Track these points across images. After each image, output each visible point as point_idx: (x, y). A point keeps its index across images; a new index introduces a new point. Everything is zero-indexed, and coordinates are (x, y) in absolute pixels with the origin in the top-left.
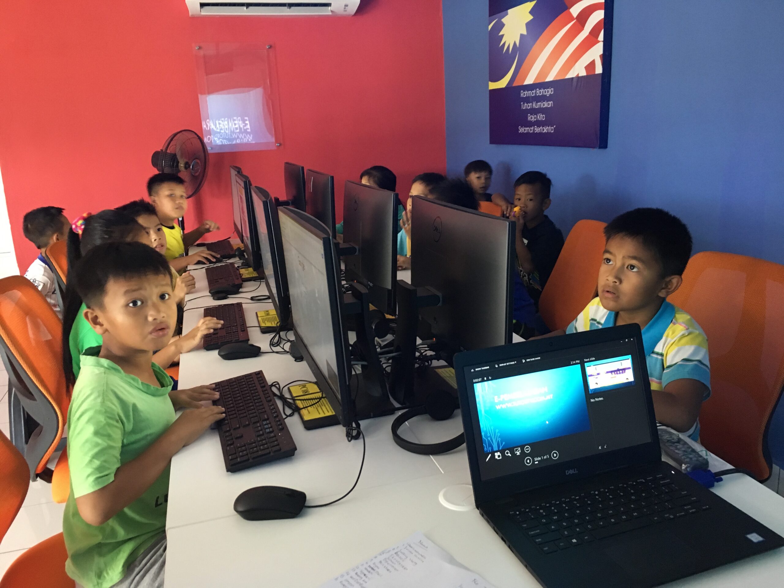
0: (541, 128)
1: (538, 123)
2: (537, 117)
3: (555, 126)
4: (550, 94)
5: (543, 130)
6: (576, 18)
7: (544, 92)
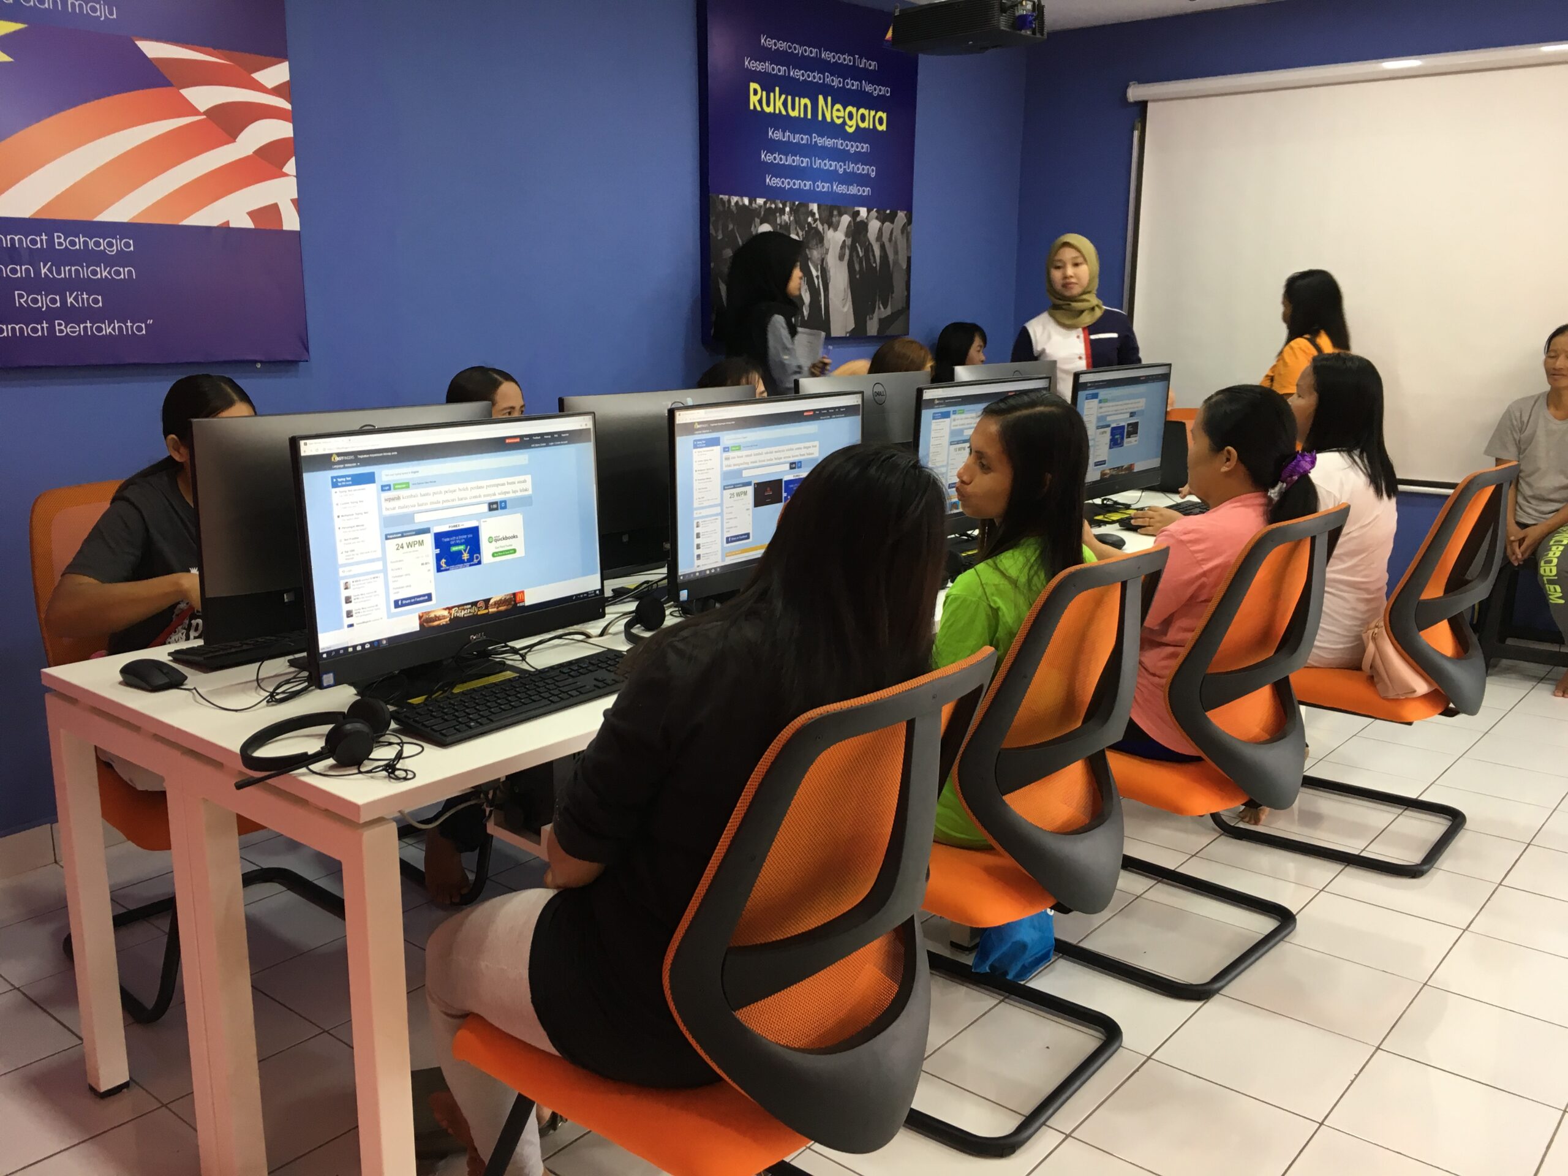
0: (89, 325)
1: (71, 315)
2: (64, 301)
3: (150, 322)
4: (120, 252)
5: (99, 329)
6: (206, 113)
7: (91, 245)
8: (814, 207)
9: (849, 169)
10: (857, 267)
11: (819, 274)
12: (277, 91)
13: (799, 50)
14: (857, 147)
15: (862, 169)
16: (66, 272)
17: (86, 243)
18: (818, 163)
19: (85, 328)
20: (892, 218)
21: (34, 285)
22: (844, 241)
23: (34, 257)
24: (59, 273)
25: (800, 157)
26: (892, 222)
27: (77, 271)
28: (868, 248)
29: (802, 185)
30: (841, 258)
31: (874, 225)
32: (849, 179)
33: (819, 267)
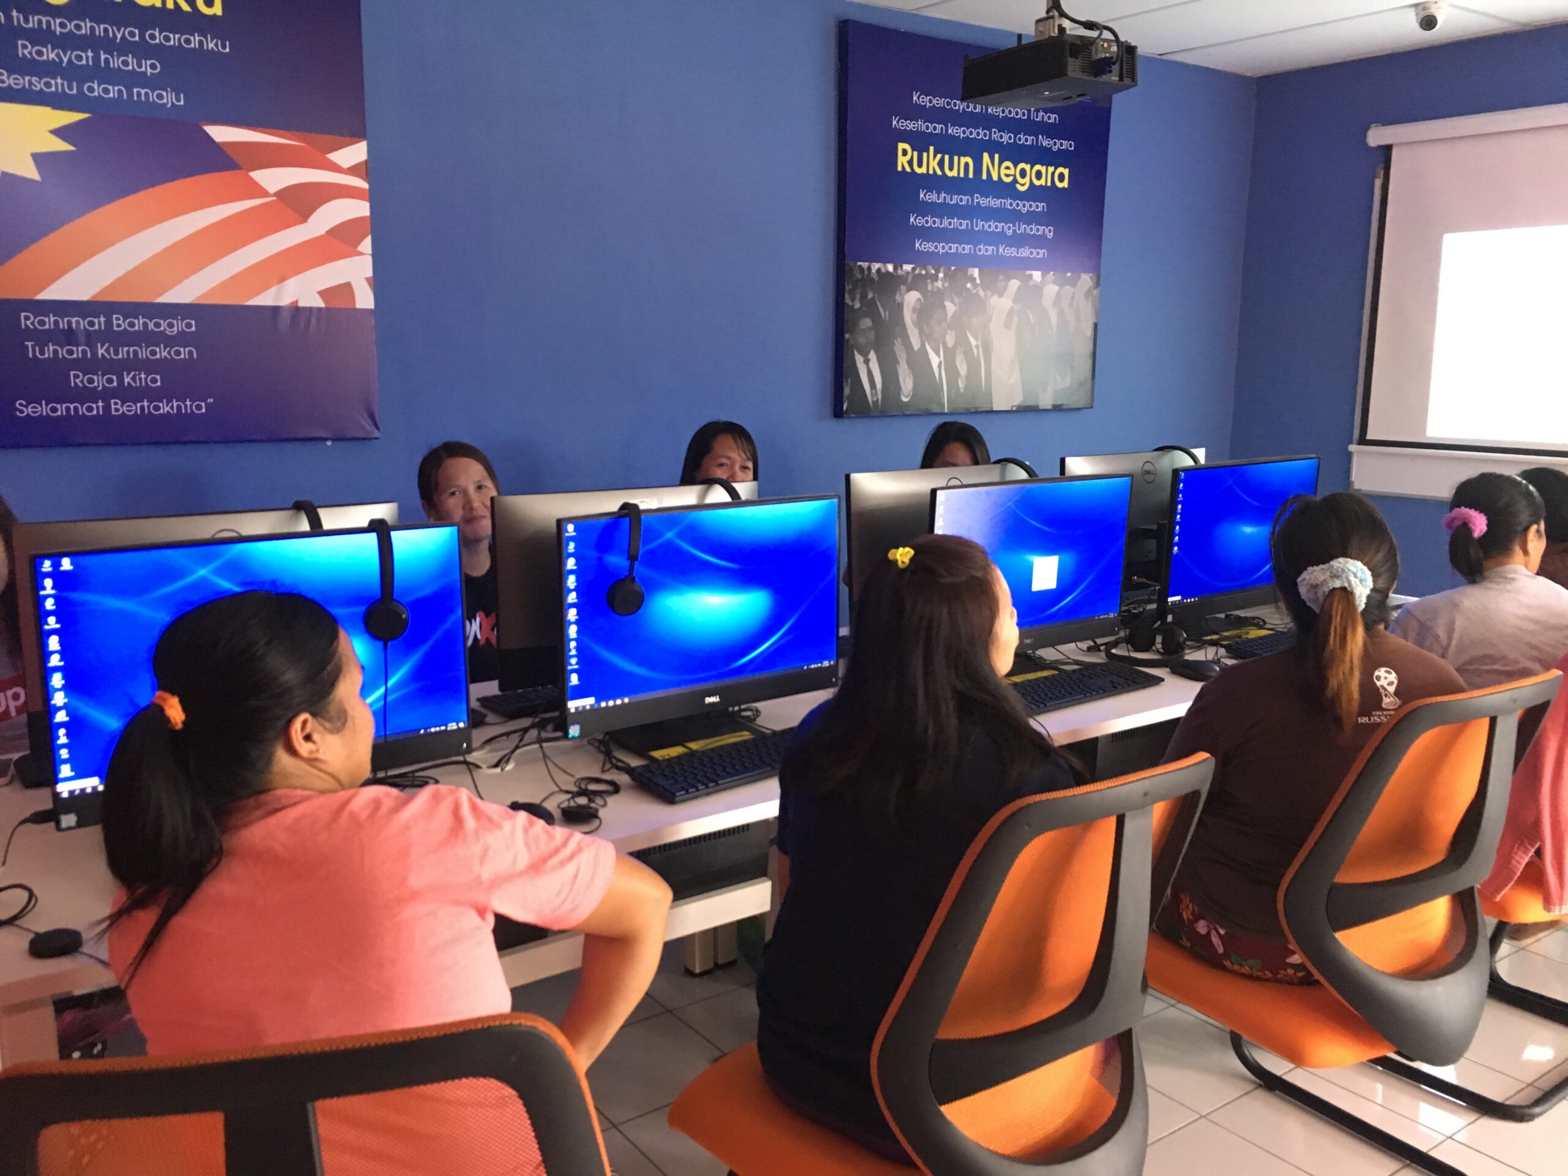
0: (146, 404)
1: (128, 394)
2: (121, 380)
3: (210, 400)
4: (181, 333)
5: (157, 408)
6: (277, 194)
7: (151, 326)
9: (1019, 230)
10: (1028, 336)
11: (979, 343)
12: (353, 171)
13: (960, 106)
14: (1031, 206)
15: (1036, 230)
16: (124, 352)
17: (146, 325)
18: (980, 225)
19: (142, 408)
20: (1073, 282)
21: (89, 366)
22: (1012, 308)
23: (90, 338)
24: (116, 353)
25: (958, 220)
26: (1074, 285)
27: (135, 352)
28: (1042, 314)
29: (960, 249)
32: (1019, 241)
33: (980, 336)
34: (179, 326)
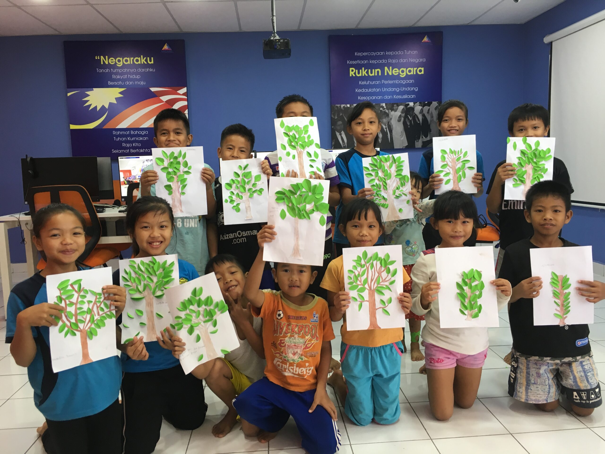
0: (137, 150)
2: (132, 145)
4: (145, 134)
6: (165, 102)
7: (139, 133)
8: (384, 105)
9: (402, 90)
10: (408, 124)
11: (387, 127)
12: (183, 94)
13: (374, 54)
14: (407, 82)
15: (410, 89)
16: (133, 139)
17: (137, 132)
18: (385, 90)
20: (429, 104)
21: (127, 142)
22: (401, 115)
23: (126, 136)
24: (132, 139)
25: (375, 89)
26: (429, 106)
27: (135, 139)
28: (415, 117)
29: (377, 98)
30: (399, 121)
31: (418, 108)
32: (402, 93)
33: (387, 124)
34: (144, 132)
